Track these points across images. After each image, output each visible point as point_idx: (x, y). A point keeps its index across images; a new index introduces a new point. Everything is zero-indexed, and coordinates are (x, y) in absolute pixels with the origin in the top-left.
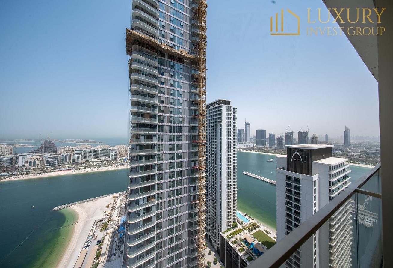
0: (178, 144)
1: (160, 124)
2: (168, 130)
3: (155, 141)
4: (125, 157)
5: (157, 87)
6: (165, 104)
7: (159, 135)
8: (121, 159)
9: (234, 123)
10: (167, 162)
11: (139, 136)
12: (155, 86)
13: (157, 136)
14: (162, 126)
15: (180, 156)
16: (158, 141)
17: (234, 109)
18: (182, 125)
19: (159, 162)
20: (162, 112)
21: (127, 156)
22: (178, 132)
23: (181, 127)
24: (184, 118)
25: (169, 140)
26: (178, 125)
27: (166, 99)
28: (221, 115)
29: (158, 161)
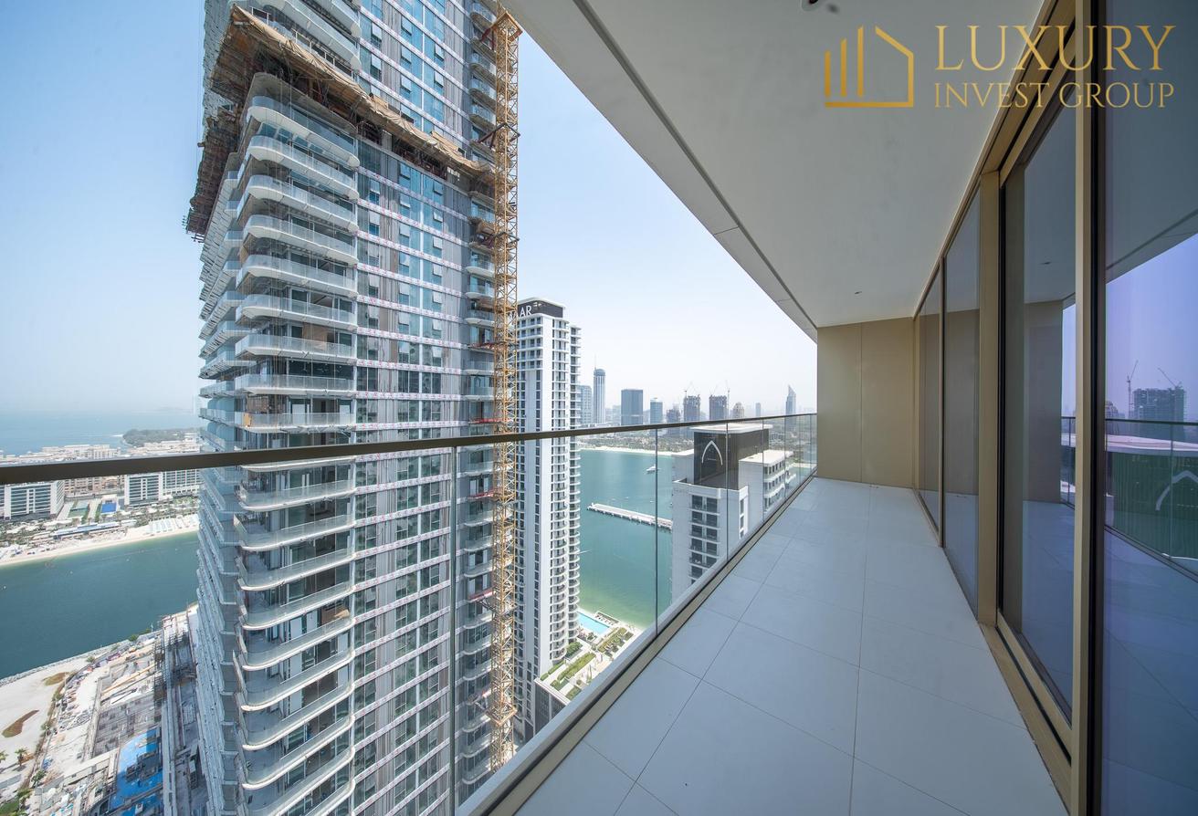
0: (428, 430)
1: (367, 363)
2: (393, 385)
3: (347, 420)
4: (107, 497)
5: (352, 237)
6: (384, 299)
7: (361, 401)
8: (81, 505)
9: (573, 369)
10: (390, 486)
11: (284, 402)
12: (345, 233)
13: (355, 404)
14: (373, 370)
15: (434, 465)
16: (360, 419)
17: (574, 330)
18: (440, 370)
19: (363, 489)
20: (373, 323)
21: (122, 493)
22: (426, 391)
23: (437, 376)
24: (446, 349)
25: (396, 416)
26: (427, 369)
27: (385, 283)
28: (538, 345)
29: (358, 484)
